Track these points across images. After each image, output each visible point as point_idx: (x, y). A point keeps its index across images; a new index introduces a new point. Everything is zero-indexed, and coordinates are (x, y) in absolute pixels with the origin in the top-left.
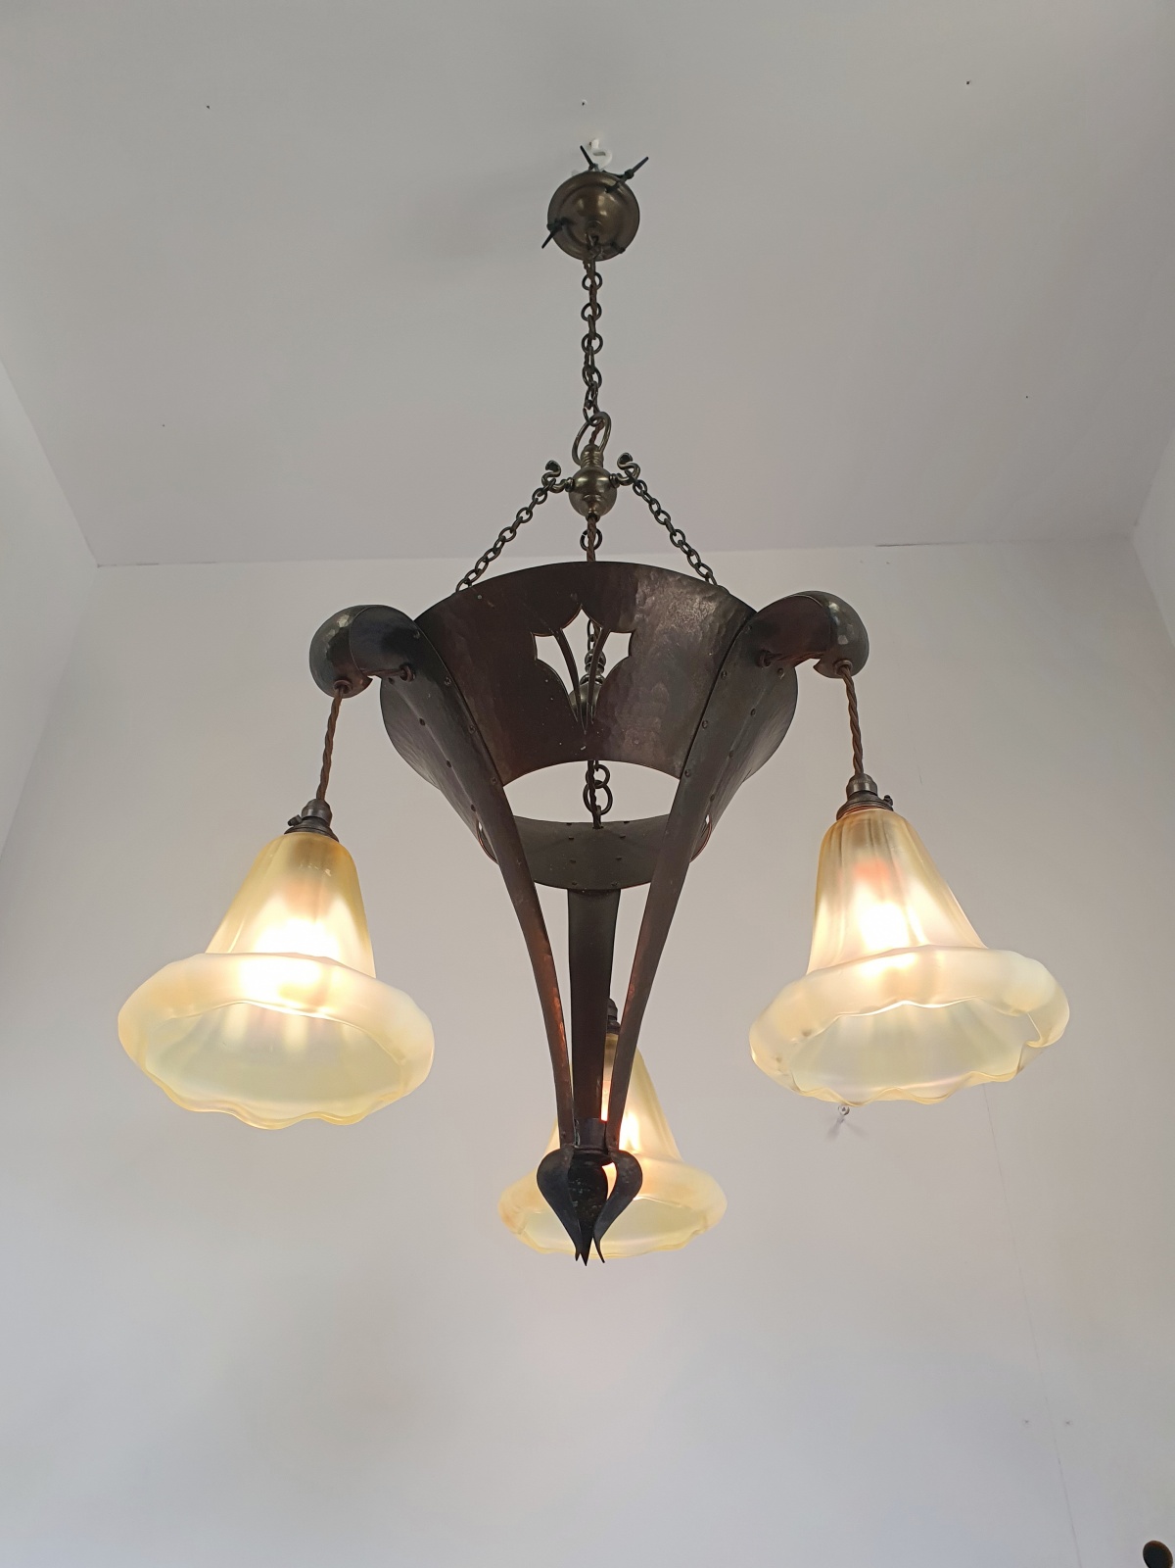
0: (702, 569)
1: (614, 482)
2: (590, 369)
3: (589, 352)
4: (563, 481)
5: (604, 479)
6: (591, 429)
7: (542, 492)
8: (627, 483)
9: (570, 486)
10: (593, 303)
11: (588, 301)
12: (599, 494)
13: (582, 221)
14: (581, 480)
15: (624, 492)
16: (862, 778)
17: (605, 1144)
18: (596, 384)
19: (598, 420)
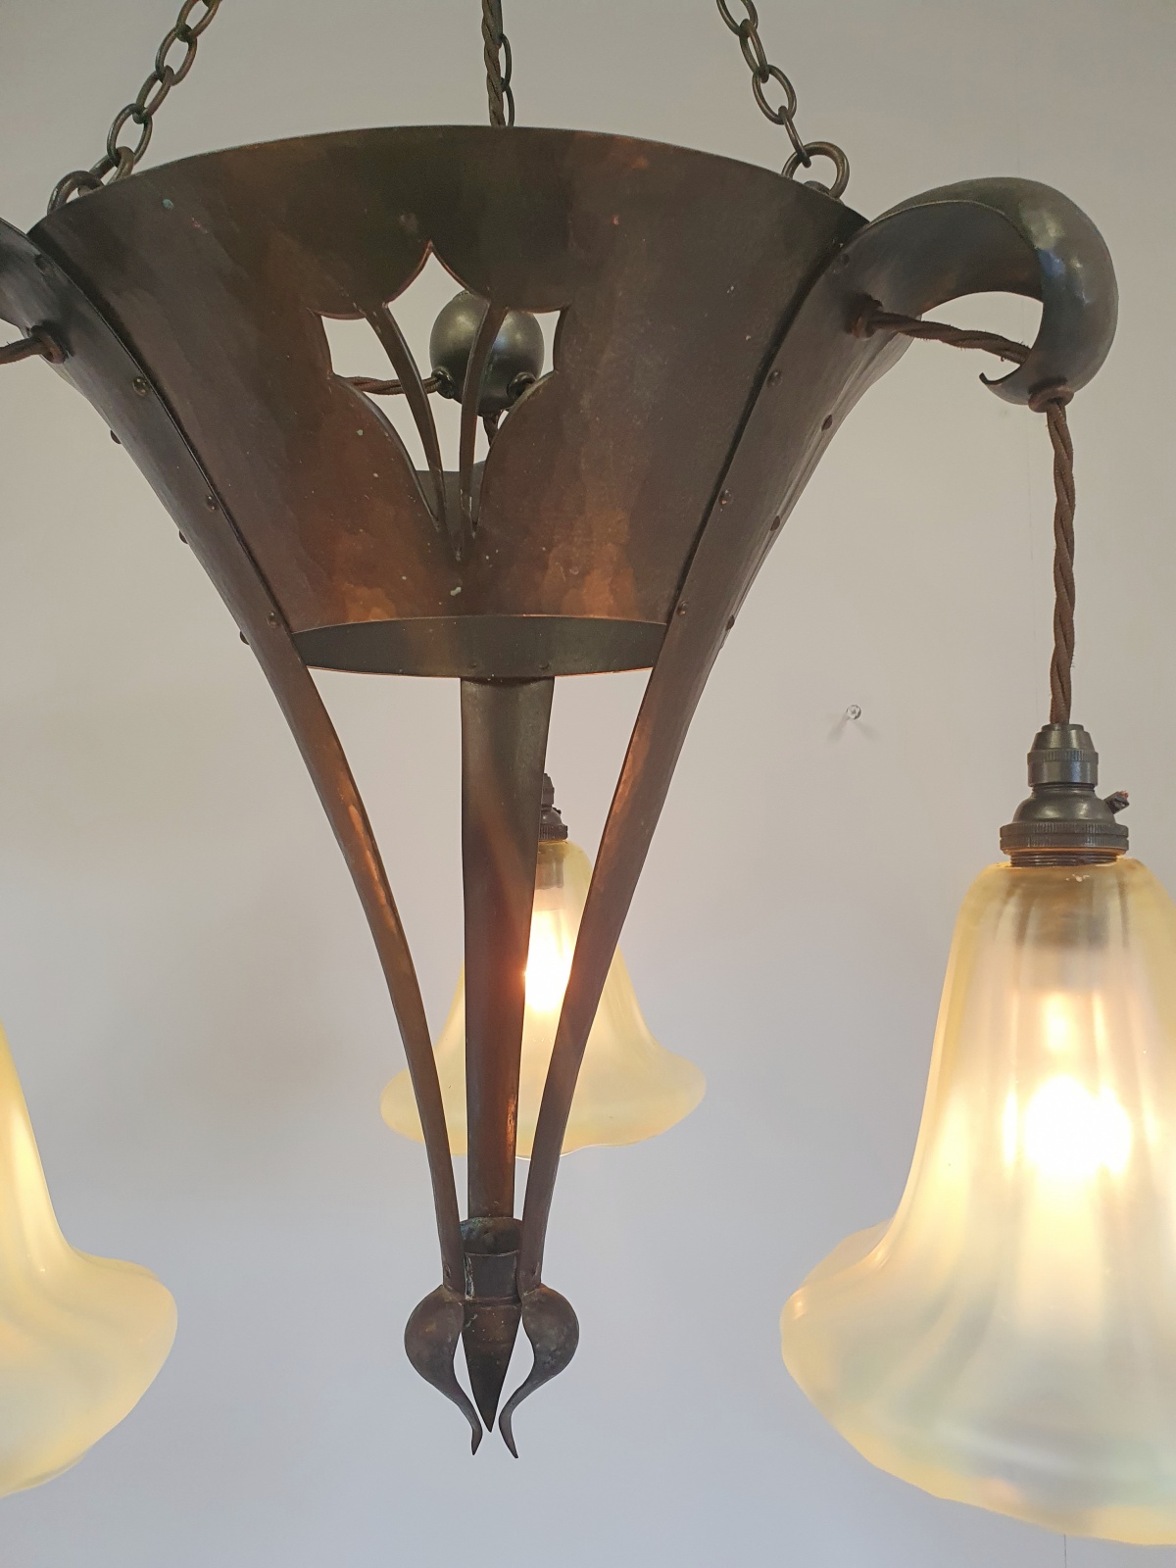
16: (1065, 739)
17: (516, 1292)
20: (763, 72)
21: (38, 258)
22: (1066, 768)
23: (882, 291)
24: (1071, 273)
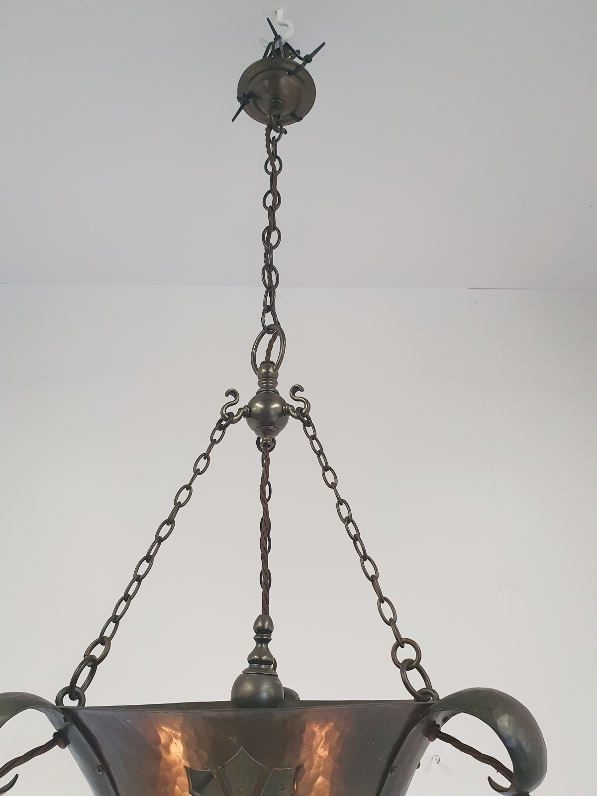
1: (285, 412)
2: (269, 267)
3: (269, 249)
4: (240, 409)
5: (277, 406)
7: (221, 427)
8: (297, 418)
9: (247, 413)
10: (273, 191)
12: (272, 423)
13: (267, 97)
14: (259, 405)
15: (293, 424)
18: (274, 284)
19: (274, 330)
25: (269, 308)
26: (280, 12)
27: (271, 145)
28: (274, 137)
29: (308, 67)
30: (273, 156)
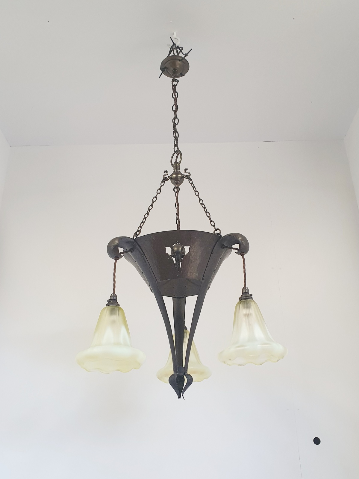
0: (207, 214)
1: (183, 177)
2: (175, 131)
3: (175, 125)
4: (169, 177)
5: (180, 175)
6: (176, 155)
7: (163, 181)
8: (187, 178)
9: (171, 178)
10: (175, 104)
11: (174, 104)
12: (179, 181)
13: (172, 69)
14: (174, 176)
15: (186, 180)
16: (245, 288)
17: (184, 372)
18: (177, 137)
19: (178, 152)
20: (211, 221)
21: (134, 242)
22: (245, 291)
23: (225, 244)
24: (242, 243)
25: (176, 145)
26: (175, 33)
27: (174, 87)
28: (175, 85)
29: (186, 58)
30: (175, 91)
